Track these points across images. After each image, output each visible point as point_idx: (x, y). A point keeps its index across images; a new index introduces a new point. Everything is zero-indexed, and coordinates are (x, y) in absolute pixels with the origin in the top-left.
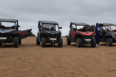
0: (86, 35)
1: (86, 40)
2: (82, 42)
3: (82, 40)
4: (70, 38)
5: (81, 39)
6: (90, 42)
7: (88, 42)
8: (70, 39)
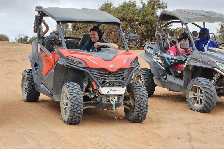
0: (106, 70)
1: (104, 91)
2: (86, 98)
3: (87, 90)
4: (35, 76)
5: (82, 87)
6: (121, 100)
7: (113, 101)
8: (35, 81)
